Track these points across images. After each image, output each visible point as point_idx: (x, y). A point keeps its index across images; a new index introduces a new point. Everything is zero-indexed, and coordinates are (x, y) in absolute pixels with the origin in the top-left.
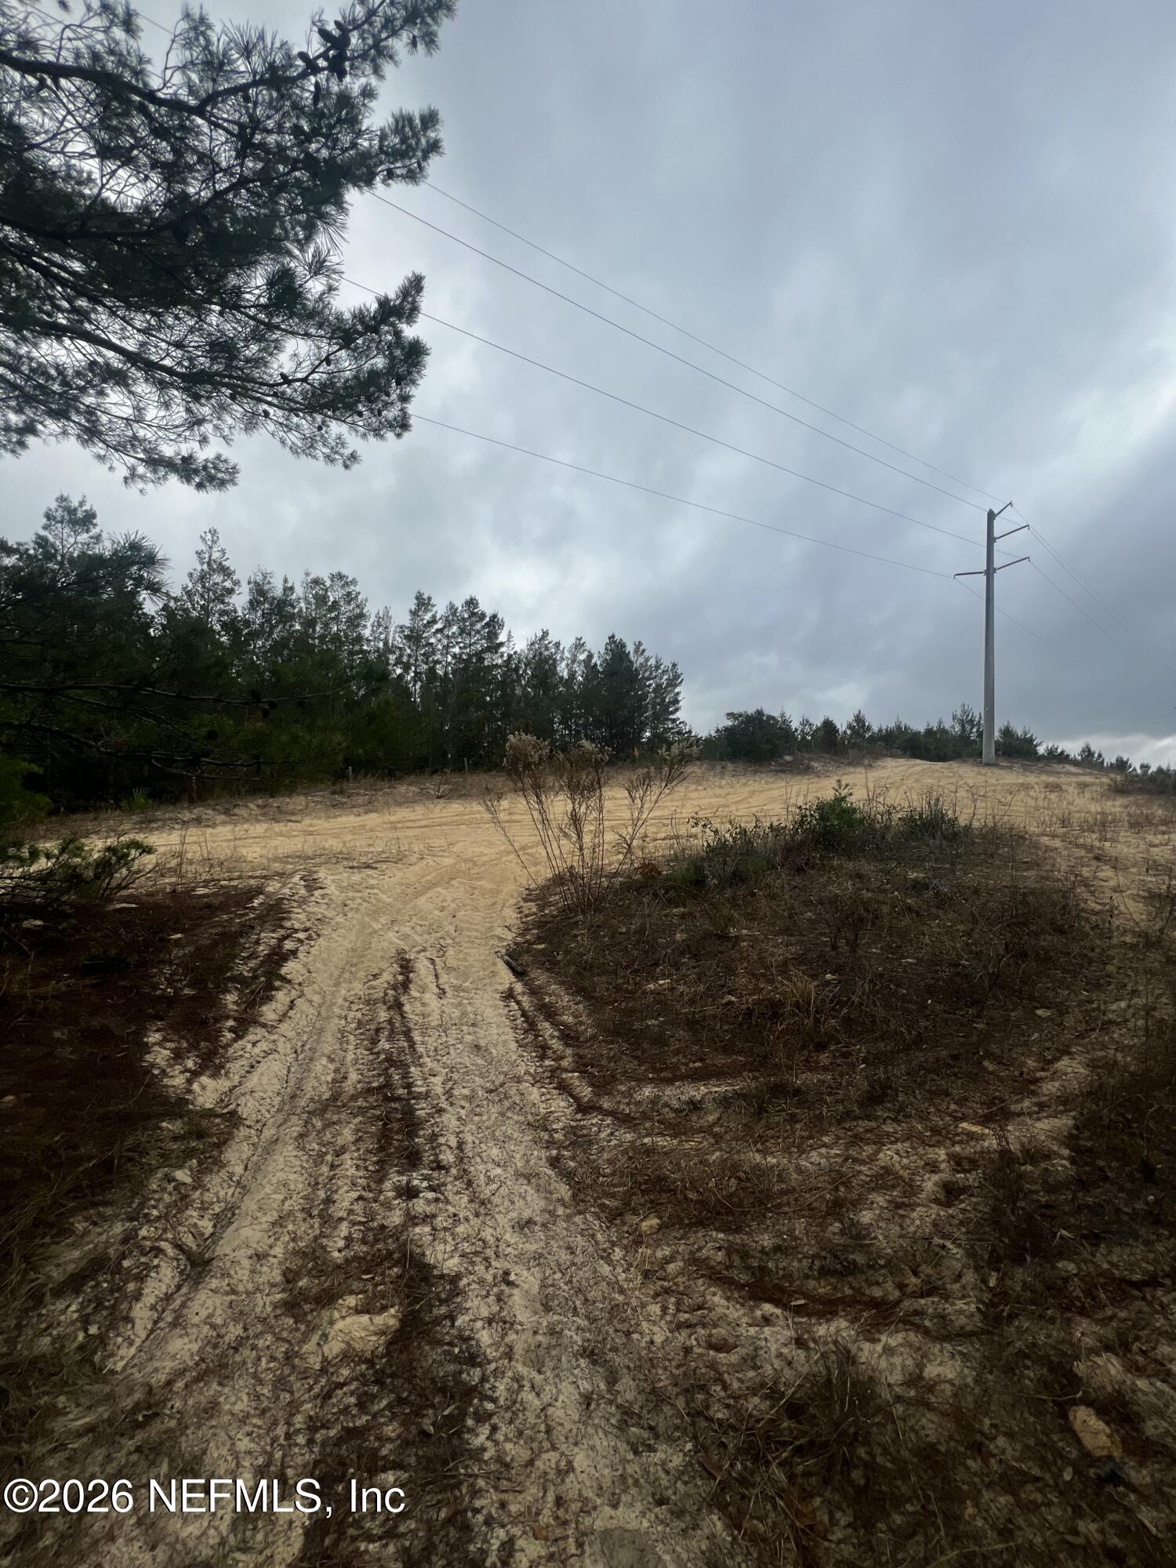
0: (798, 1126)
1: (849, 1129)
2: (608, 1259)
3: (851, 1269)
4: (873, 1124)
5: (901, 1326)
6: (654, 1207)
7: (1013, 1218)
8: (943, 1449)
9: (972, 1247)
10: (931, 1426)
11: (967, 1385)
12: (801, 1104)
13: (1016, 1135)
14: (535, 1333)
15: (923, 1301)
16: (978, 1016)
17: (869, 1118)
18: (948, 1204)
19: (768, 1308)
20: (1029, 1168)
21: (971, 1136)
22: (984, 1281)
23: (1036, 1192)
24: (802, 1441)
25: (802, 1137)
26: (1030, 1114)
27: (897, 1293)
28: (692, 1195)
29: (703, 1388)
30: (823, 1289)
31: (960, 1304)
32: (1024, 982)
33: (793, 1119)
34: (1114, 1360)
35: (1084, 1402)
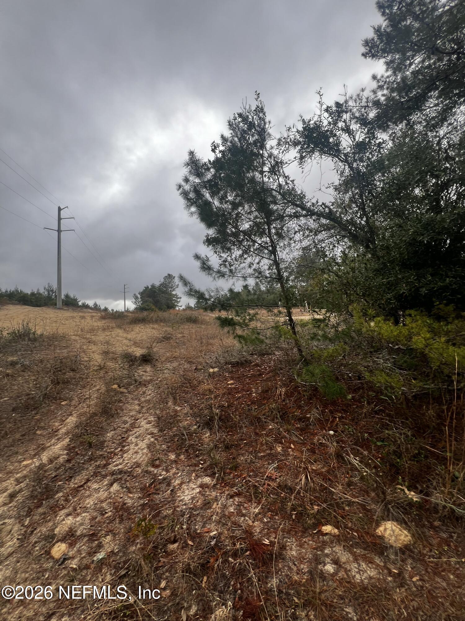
9: (18, 514)
13: (46, 456)
16: (37, 413)
18: (10, 503)
20: (50, 466)
21: (26, 466)
22: (23, 525)
23: (51, 474)
26: (53, 445)
31: (9, 544)
32: (58, 393)
34: (70, 518)
35: (57, 542)
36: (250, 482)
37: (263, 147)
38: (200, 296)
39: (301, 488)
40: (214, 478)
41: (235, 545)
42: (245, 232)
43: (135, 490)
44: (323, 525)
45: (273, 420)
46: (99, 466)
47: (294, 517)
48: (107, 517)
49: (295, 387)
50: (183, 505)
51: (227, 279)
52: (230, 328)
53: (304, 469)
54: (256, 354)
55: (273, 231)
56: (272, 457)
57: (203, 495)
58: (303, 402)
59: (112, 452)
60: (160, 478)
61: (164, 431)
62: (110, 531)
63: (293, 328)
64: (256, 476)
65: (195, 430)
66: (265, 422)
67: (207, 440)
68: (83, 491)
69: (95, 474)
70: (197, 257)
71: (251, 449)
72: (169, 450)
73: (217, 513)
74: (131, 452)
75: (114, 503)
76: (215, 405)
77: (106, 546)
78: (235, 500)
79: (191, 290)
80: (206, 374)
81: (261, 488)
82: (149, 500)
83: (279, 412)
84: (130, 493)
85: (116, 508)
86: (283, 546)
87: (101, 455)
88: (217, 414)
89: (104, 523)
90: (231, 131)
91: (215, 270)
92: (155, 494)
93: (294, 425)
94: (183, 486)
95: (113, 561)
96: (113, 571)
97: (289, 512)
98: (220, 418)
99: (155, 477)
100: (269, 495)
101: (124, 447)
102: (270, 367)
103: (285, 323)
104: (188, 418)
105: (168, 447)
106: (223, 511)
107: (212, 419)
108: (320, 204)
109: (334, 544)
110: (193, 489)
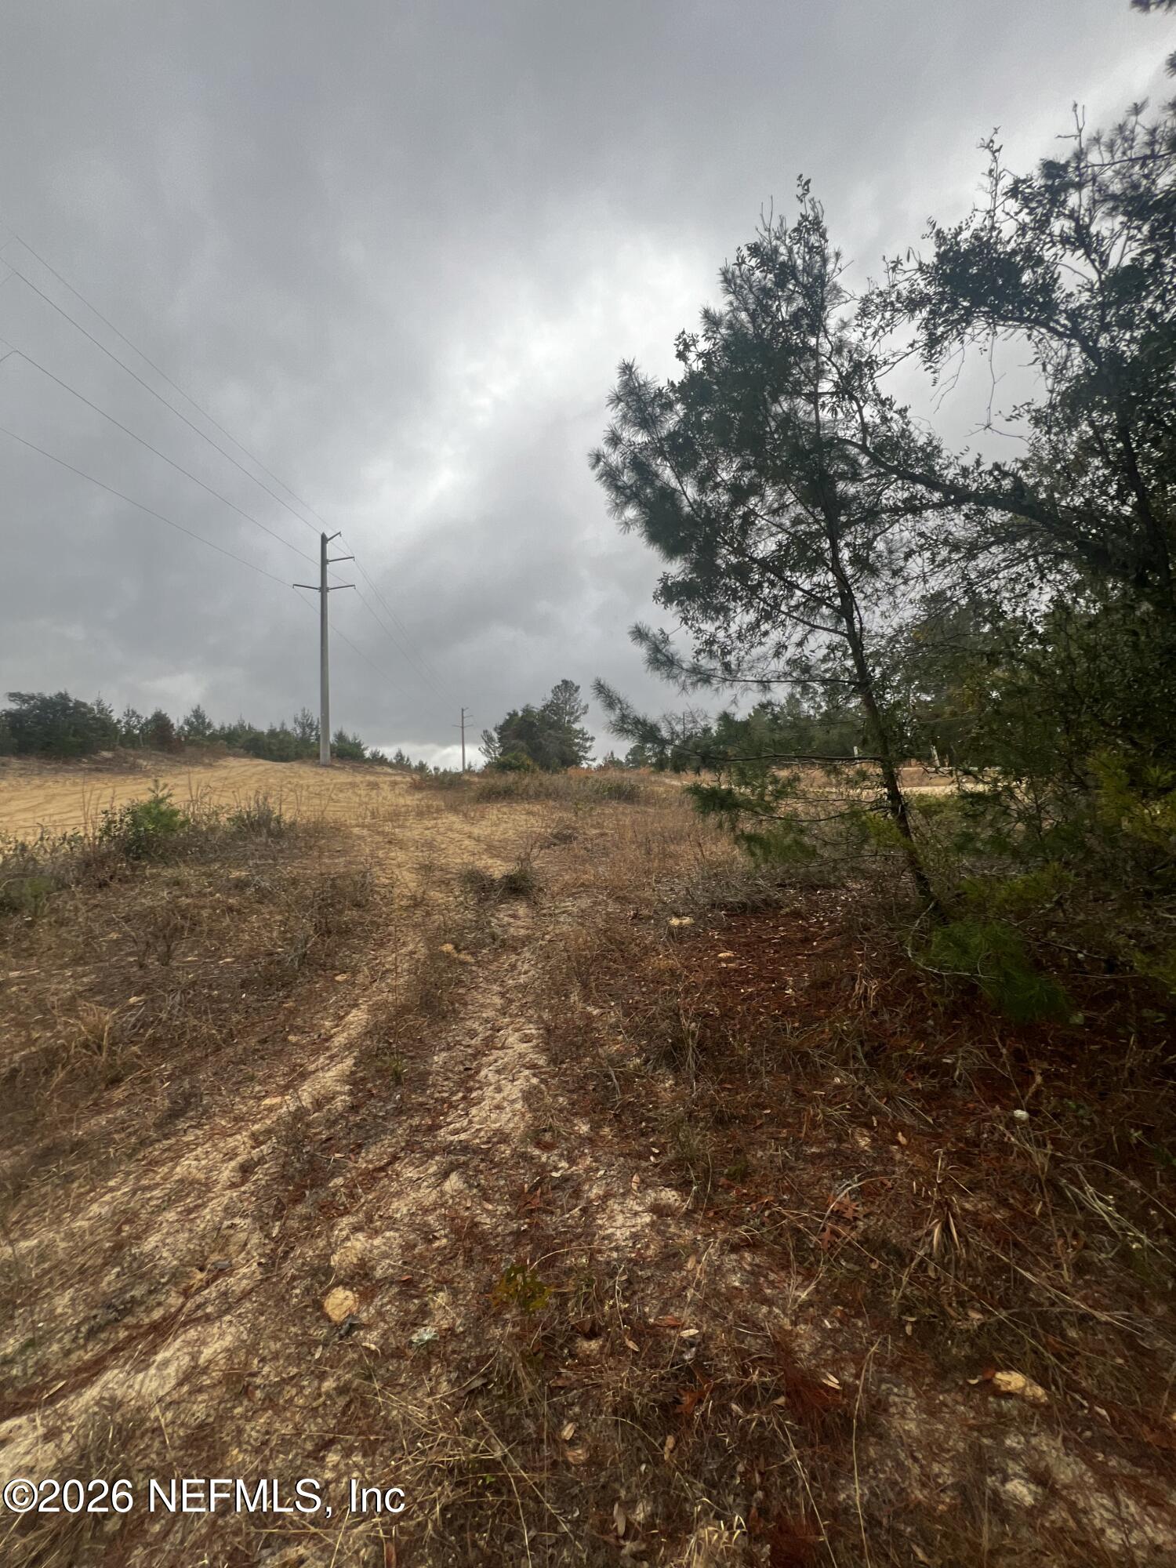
0: (75, 1185)
1: (144, 1157)
3: (128, 1308)
4: (173, 1141)
5: (181, 1331)
7: (298, 1165)
8: (211, 1419)
9: (259, 1210)
10: (199, 1409)
11: (241, 1342)
12: (78, 1159)
13: (306, 1094)
16: (287, 996)
17: (166, 1137)
18: (243, 1184)
20: (316, 1115)
21: (271, 1109)
22: (268, 1235)
26: (322, 1068)
27: (180, 1301)
30: (90, 1353)
31: (244, 1270)
32: (328, 956)
34: (360, 1236)
35: (336, 1285)
36: (784, 1217)
37: (817, 326)
38: (647, 732)
39: (929, 1255)
40: (688, 1194)
41: (746, 1374)
42: (764, 565)
43: (497, 1196)
44: (999, 1369)
45: (844, 1063)
46: (415, 1130)
47: (909, 1329)
48: (438, 1249)
49: (908, 980)
50: (611, 1249)
51: (717, 690)
52: (724, 815)
53: (939, 1204)
54: (792, 886)
55: (845, 554)
56: (845, 1162)
57: (659, 1232)
58: (931, 1022)
59: (443, 1101)
60: (554, 1174)
61: (562, 1062)
62: (444, 1283)
63: (903, 818)
64: (800, 1204)
65: (637, 1068)
66: (823, 1066)
67: (668, 1096)
68: (386, 1181)
69: (410, 1147)
70: (639, 634)
71: (784, 1133)
72: (574, 1111)
73: (698, 1284)
74: (486, 1104)
75: (453, 1219)
76: (686, 1011)
77: (439, 1315)
78: (742, 1258)
79: (624, 718)
80: (661, 931)
81: (814, 1239)
82: (530, 1225)
83: (862, 1043)
84: (488, 1200)
85: (456, 1231)
86: (879, 1401)
87: (421, 1104)
88: (693, 1034)
89: (432, 1260)
90: (731, 297)
91: (685, 666)
92: (546, 1212)
93: (904, 1082)
94: (610, 1202)
95: (454, 1352)
96: (454, 1375)
97: (894, 1314)
98: (699, 1045)
99: (544, 1170)
100: (836, 1260)
101: (470, 1090)
102: (832, 921)
103: (877, 805)
104: (620, 1038)
105: (573, 1104)
106: (712, 1282)
107: (679, 1045)
108: (987, 466)
109: (1035, 1429)
110: (636, 1214)
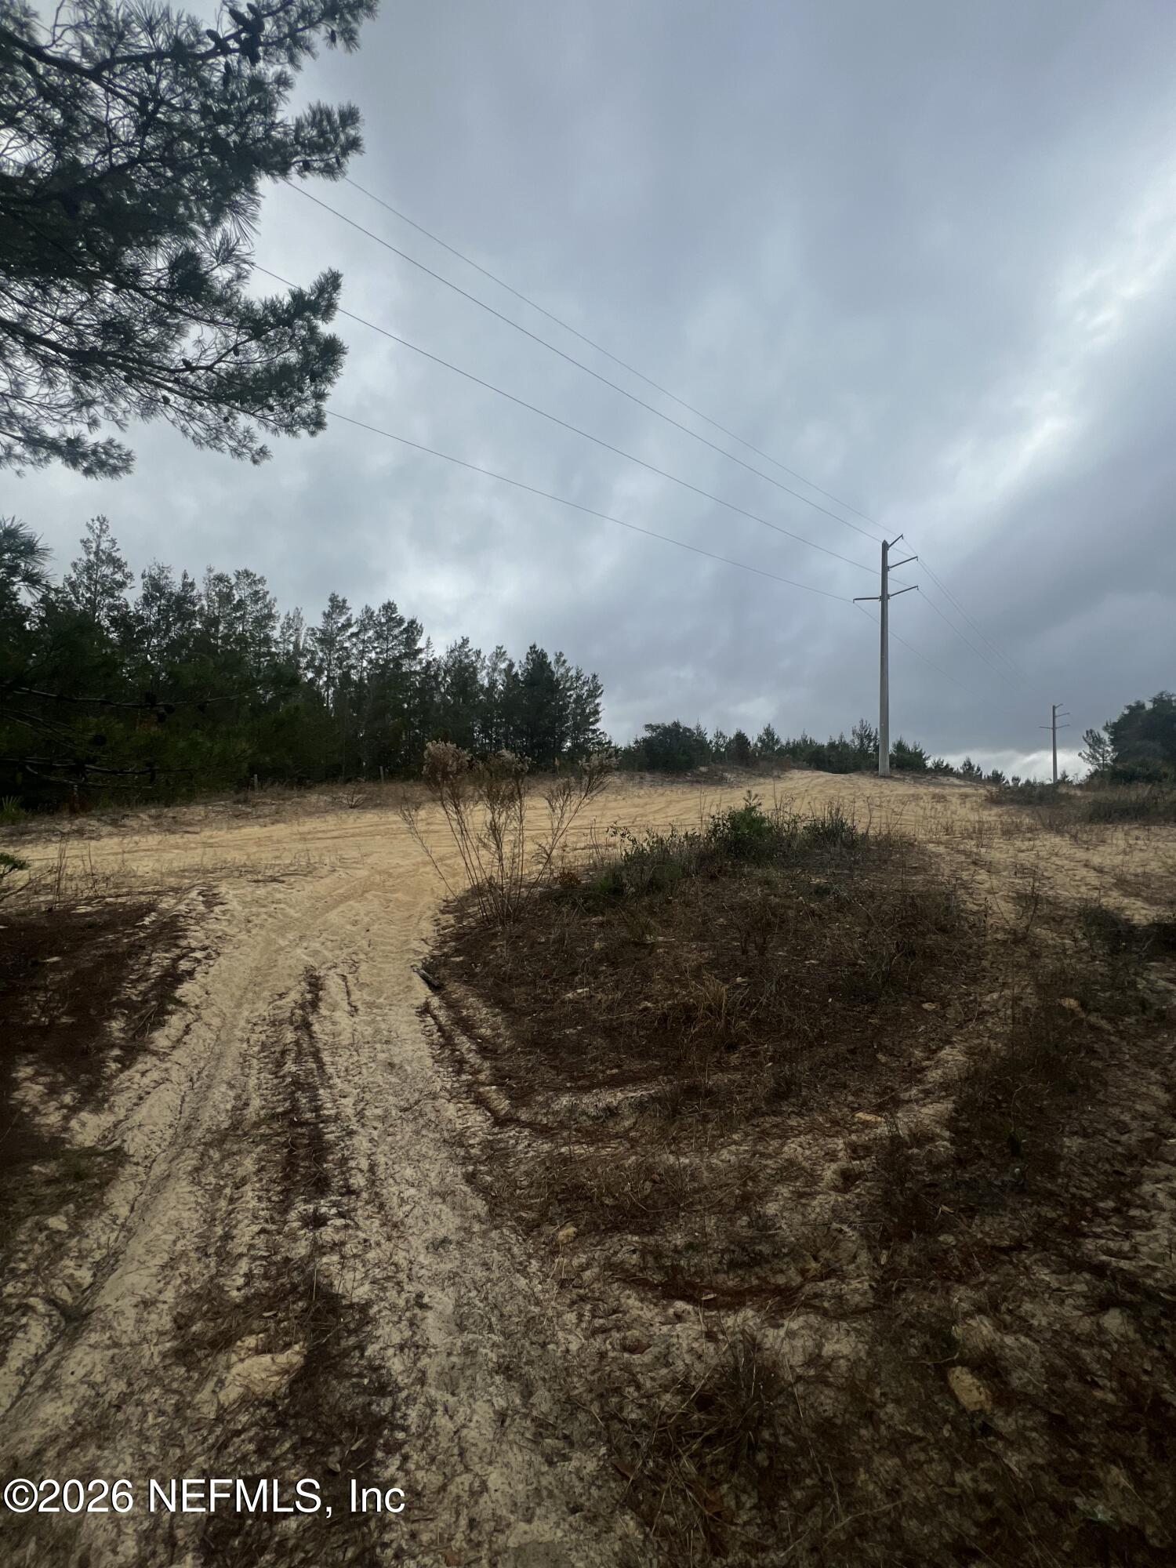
0: (710, 1126)
1: (758, 1126)
2: (524, 1272)
3: (758, 1260)
4: (779, 1119)
5: (802, 1310)
6: (571, 1216)
7: (901, 1199)
8: (839, 1422)
9: (866, 1228)
10: (828, 1402)
11: (860, 1359)
12: (711, 1105)
13: (905, 1122)
14: (449, 1354)
15: (822, 1284)
16: (873, 1012)
17: (775, 1113)
18: (844, 1190)
19: (680, 1305)
20: (915, 1151)
21: (866, 1125)
22: (876, 1260)
23: (921, 1173)
24: (711, 1431)
25: (713, 1136)
26: (917, 1101)
27: (799, 1279)
28: (608, 1201)
29: (617, 1391)
30: (731, 1282)
31: (855, 1284)
32: (912, 979)
33: (705, 1120)
34: (986, 1321)
35: (962, 1362)
46: (1050, 1223)
48: (1102, 1402)
59: (1085, 1201)
62: (1118, 1456)
68: (1011, 1269)
69: (1040, 1242)
74: (1158, 1235)
75: (1123, 1374)
77: (1114, 1496)
85: (1131, 1394)
87: (1052, 1193)
89: (1095, 1412)
101: (1127, 1203)
